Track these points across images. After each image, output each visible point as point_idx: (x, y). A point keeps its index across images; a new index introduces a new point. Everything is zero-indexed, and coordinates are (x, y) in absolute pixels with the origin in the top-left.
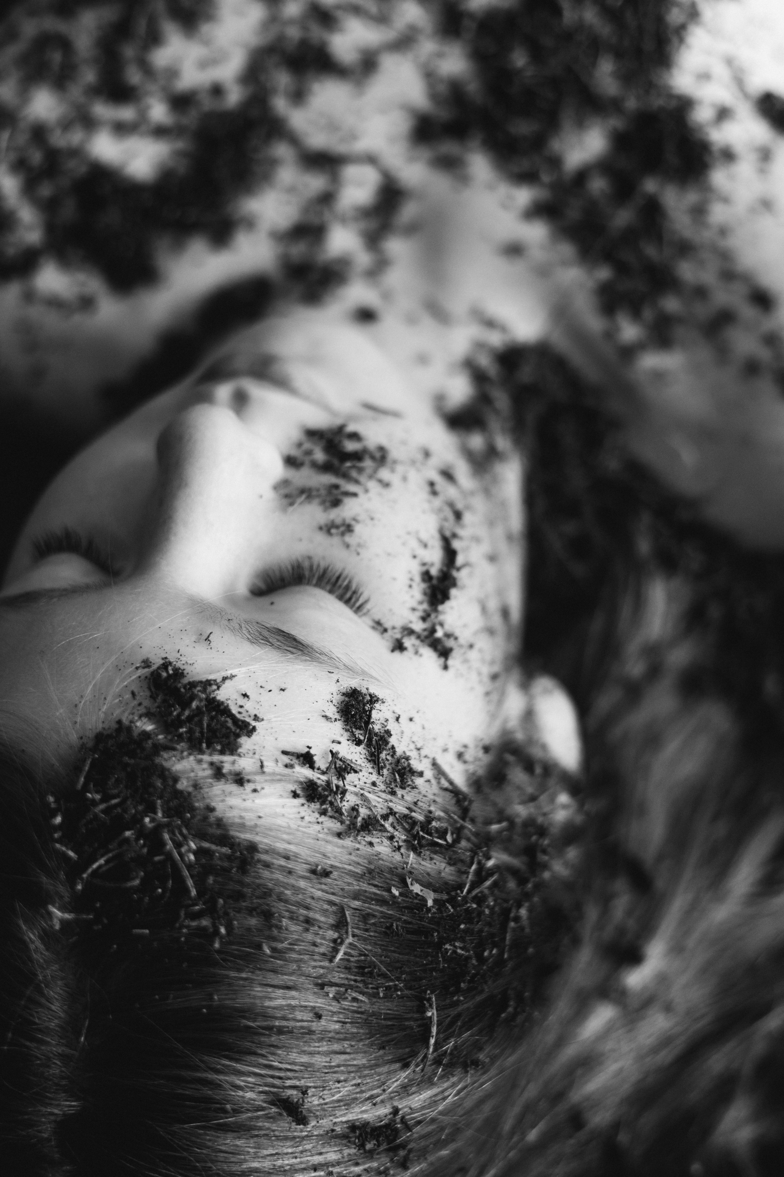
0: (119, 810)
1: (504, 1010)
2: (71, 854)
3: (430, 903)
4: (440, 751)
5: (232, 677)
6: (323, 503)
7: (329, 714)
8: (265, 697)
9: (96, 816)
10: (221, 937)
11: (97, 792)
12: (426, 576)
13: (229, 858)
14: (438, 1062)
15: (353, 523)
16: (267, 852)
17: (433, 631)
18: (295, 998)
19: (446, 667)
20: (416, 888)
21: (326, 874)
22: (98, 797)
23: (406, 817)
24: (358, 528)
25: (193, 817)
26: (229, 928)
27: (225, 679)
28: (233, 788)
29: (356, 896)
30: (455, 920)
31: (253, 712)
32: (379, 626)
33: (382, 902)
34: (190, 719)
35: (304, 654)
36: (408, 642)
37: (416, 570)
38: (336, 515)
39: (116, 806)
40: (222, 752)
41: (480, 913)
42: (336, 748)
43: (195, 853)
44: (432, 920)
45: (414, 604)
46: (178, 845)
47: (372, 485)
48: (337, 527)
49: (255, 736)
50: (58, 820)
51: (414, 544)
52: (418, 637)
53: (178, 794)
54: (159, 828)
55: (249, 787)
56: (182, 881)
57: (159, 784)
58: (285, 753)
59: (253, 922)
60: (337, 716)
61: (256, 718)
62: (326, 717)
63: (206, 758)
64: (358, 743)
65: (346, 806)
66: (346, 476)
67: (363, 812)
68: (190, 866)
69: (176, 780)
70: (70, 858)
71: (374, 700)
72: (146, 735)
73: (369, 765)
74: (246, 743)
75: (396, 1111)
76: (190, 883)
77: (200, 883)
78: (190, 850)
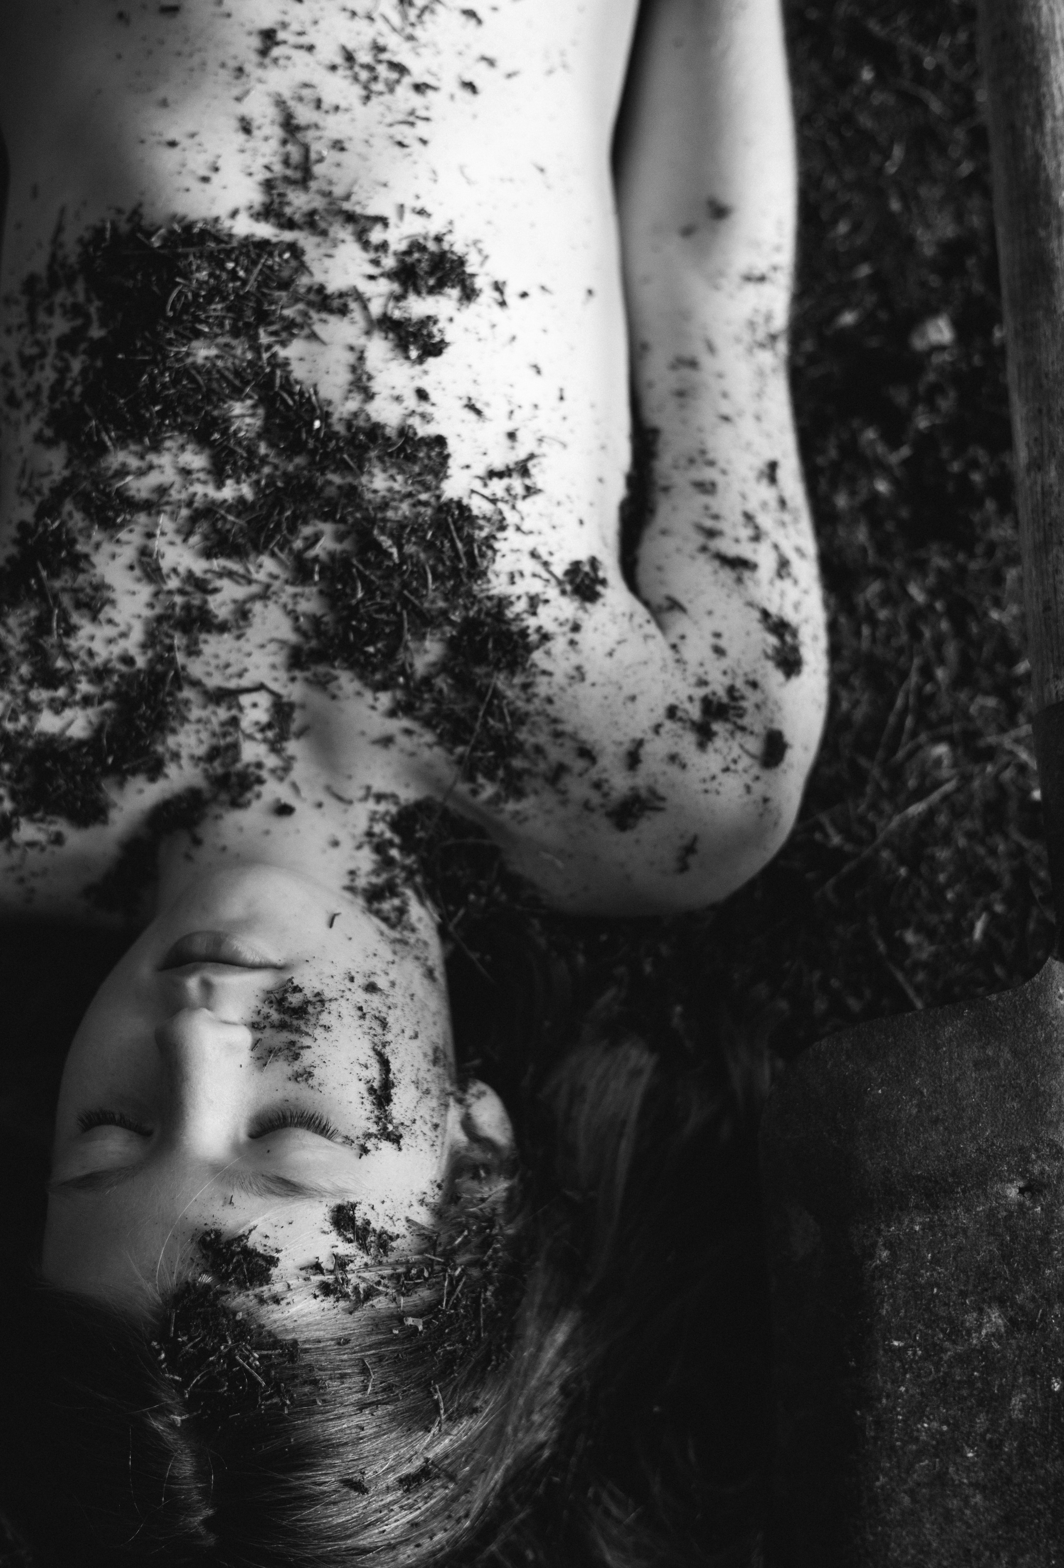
0: (202, 1345)
1: (489, 1364)
2: (177, 1378)
3: (420, 1328)
4: (407, 1209)
5: (255, 1227)
6: (286, 1059)
7: (326, 1229)
8: (280, 1233)
9: (187, 1352)
10: (288, 1406)
11: (184, 1335)
12: (371, 1091)
13: (281, 1355)
14: (449, 1418)
15: (311, 1069)
16: (305, 1342)
17: (385, 1128)
18: (345, 1424)
19: (400, 1149)
20: (410, 1321)
21: (347, 1341)
22: (185, 1338)
23: (392, 1275)
24: (316, 1072)
25: (252, 1337)
26: (291, 1399)
27: (250, 1231)
28: (274, 1307)
29: (370, 1347)
30: (441, 1329)
31: (274, 1246)
32: (348, 1140)
33: (387, 1342)
34: (234, 1270)
35: (300, 1194)
36: (369, 1145)
37: (363, 1088)
38: (297, 1066)
39: (199, 1342)
40: (261, 1285)
41: (457, 1314)
42: (335, 1251)
43: (259, 1360)
44: (425, 1339)
45: (368, 1114)
46: (246, 1358)
47: (319, 1032)
48: (301, 1075)
49: (280, 1264)
50: (163, 1356)
51: (357, 1069)
52: (376, 1137)
53: (239, 1323)
54: (231, 1350)
55: (283, 1303)
56: (255, 1379)
57: (224, 1321)
58: (301, 1269)
59: (307, 1389)
60: (332, 1228)
61: (278, 1251)
62: (324, 1232)
63: (250, 1292)
64: (350, 1241)
65: (349, 1290)
66: (298, 1030)
67: (362, 1286)
68: (257, 1369)
69: (235, 1314)
70: (177, 1381)
71: (353, 1206)
72: (207, 1287)
73: (361, 1253)
74: (274, 1271)
75: (427, 1460)
76: (259, 1379)
77: (266, 1375)
78: (255, 1359)
